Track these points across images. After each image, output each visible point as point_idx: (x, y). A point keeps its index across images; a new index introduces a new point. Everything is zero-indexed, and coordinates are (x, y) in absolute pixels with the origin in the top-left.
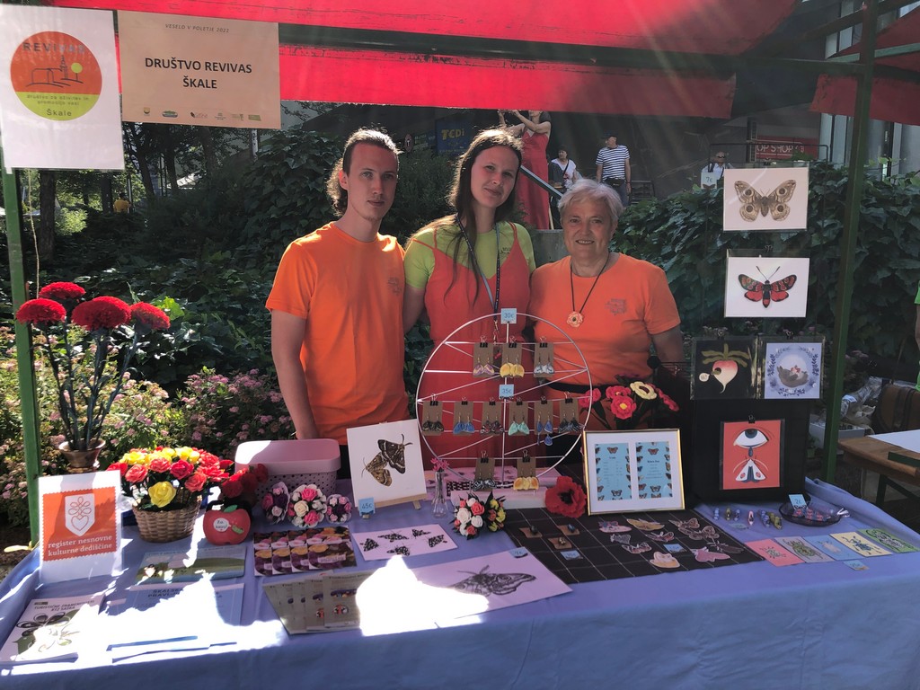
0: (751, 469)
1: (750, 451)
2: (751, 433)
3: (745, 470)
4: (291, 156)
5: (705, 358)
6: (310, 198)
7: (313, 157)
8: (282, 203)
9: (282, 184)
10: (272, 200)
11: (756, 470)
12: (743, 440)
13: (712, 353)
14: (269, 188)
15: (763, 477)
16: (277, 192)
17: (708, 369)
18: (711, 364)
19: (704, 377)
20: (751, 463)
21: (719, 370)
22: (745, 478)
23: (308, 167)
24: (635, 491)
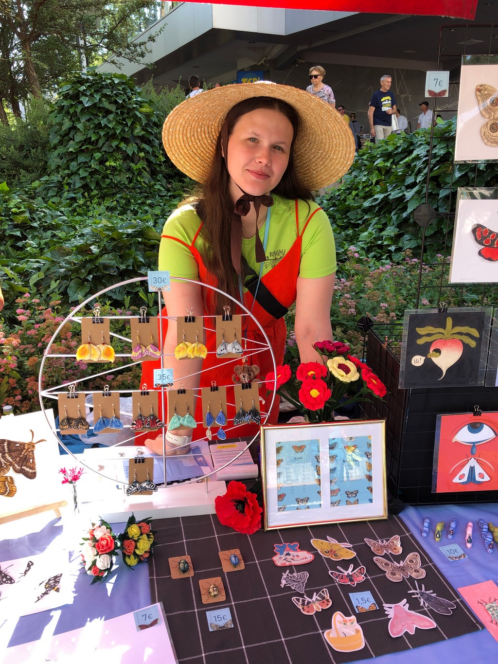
0: (472, 469)
1: (472, 450)
2: (475, 428)
3: (465, 471)
4: (86, 95)
5: (421, 336)
6: (102, 133)
7: (105, 96)
8: (79, 138)
9: (79, 120)
10: (71, 136)
11: (478, 470)
12: (464, 436)
13: (429, 329)
14: (67, 124)
15: (487, 478)
16: (74, 128)
17: (424, 350)
18: (428, 345)
19: (418, 361)
20: (473, 462)
21: (438, 351)
22: (465, 479)
23: (101, 105)
24: (326, 498)
